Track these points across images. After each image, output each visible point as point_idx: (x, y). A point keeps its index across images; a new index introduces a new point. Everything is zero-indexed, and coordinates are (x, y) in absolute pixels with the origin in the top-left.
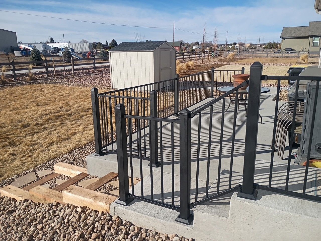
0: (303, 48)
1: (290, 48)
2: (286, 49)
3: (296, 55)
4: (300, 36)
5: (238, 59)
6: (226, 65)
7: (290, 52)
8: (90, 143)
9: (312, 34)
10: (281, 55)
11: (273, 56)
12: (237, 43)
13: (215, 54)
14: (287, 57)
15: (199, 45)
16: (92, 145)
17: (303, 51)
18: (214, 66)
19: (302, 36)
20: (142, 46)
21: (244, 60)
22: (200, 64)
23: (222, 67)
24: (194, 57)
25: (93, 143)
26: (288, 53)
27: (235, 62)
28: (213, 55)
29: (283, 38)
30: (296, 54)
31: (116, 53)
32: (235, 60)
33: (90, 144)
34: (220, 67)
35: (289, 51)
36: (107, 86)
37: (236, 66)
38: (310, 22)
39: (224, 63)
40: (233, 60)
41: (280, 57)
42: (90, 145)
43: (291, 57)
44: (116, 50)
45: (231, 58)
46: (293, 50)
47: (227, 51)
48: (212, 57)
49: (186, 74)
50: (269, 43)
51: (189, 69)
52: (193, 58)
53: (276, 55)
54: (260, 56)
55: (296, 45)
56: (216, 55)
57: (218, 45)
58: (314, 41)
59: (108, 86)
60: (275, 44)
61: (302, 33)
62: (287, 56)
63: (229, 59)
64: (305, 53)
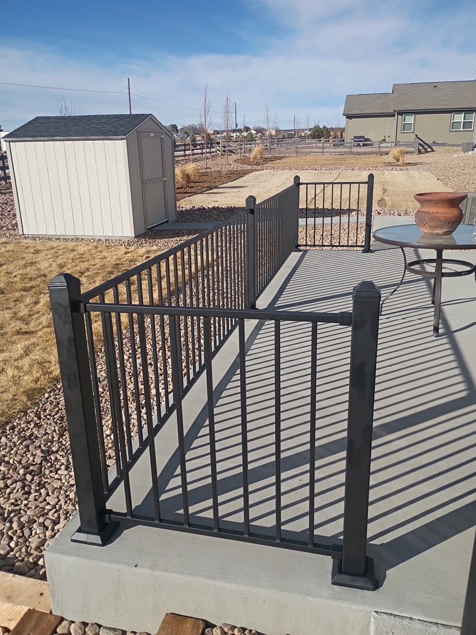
0: (385, 137)
1: (362, 135)
2: (355, 137)
3: (374, 150)
4: (377, 112)
5: (271, 160)
6: (255, 170)
7: (361, 144)
8: (7, 423)
9: (401, 109)
10: (348, 150)
11: (333, 152)
12: (251, 127)
13: (223, 149)
14: (359, 154)
15: (177, 130)
16: (17, 429)
17: (384, 140)
18: (233, 174)
19: (381, 111)
20: (94, 125)
21: (284, 160)
22: (204, 171)
23: (250, 175)
24: (182, 156)
25: (20, 424)
26: (359, 145)
27: (269, 164)
28: (219, 151)
29: (349, 117)
30: (373, 147)
31: (26, 143)
32: (266, 160)
33: (8, 428)
34: (246, 176)
35: (360, 141)
36: (6, 229)
37: (276, 172)
38: (394, 85)
39: (249, 167)
40: (263, 161)
41: (346, 153)
42: (8, 432)
43: (365, 153)
44: (25, 136)
45: (259, 157)
46: (366, 140)
47: (248, 143)
48: (218, 154)
49: (185, 193)
50: (315, 127)
51: (188, 182)
52: (180, 158)
53: (338, 150)
54: (309, 153)
55: (373, 129)
56: (224, 151)
57: (215, 131)
58: (404, 121)
59: (10, 228)
60: (326, 129)
61: (381, 107)
62: (359, 152)
63: (255, 158)
64: (389, 145)
